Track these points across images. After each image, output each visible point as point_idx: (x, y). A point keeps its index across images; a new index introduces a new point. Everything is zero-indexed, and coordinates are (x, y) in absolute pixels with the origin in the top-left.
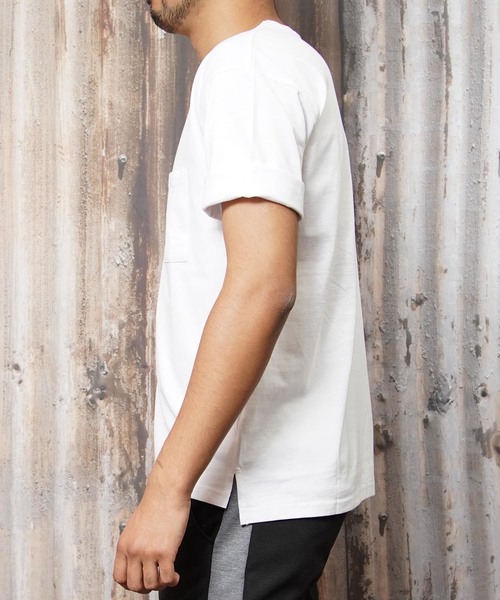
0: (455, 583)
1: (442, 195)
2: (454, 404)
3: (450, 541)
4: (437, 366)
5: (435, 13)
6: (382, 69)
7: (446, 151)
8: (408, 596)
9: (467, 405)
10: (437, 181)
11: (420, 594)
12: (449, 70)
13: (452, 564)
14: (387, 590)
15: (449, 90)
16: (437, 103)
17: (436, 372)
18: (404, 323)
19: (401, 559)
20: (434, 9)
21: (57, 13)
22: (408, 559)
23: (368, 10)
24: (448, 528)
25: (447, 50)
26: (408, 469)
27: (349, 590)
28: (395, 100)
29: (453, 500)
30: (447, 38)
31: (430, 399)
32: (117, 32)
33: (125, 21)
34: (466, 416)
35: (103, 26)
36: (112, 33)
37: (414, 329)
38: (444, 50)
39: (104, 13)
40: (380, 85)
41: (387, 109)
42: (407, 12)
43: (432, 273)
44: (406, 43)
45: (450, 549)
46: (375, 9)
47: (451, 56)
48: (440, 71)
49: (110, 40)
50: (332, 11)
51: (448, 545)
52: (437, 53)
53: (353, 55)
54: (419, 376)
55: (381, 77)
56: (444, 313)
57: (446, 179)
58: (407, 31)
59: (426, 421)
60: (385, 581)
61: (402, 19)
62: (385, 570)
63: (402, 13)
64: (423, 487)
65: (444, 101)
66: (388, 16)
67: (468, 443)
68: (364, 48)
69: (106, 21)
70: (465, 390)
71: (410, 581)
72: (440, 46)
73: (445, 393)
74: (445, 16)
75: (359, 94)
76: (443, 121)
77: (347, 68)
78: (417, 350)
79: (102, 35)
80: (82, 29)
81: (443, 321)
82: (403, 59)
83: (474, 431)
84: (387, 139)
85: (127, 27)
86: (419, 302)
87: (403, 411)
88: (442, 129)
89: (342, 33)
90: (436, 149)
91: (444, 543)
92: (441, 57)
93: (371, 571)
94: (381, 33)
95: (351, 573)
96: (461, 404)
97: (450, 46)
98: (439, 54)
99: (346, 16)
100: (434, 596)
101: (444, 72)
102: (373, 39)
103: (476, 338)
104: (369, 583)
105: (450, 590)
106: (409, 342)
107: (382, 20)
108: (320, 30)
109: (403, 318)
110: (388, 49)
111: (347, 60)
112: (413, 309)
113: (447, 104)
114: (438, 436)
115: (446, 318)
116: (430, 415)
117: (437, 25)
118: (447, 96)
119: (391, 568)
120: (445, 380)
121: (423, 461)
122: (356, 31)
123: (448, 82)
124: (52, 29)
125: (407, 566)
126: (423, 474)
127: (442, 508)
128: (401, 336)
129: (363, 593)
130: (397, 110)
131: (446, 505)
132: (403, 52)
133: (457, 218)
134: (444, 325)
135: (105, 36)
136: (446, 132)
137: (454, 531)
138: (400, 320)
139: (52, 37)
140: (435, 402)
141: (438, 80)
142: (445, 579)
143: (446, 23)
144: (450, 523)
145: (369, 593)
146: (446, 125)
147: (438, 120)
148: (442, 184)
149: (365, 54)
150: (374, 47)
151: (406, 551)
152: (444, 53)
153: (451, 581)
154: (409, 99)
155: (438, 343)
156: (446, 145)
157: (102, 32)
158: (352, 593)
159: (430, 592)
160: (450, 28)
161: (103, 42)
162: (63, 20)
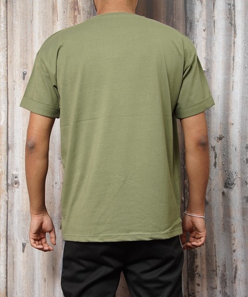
0: (236, 267)
1: (232, 89)
2: (236, 185)
3: (234, 248)
4: (228, 168)
5: (229, 4)
6: (204, 30)
7: (233, 69)
8: (215, 273)
9: (242, 186)
10: (229, 83)
11: (220, 272)
12: (235, 31)
13: (235, 258)
14: (205, 270)
15: (235, 40)
16: (230, 46)
17: (228, 171)
18: (214, 148)
19: (212, 256)
20: (228, 2)
21: (53, 3)
22: (215, 256)
23: (198, 3)
24: (233, 241)
25: (234, 22)
26: (215, 215)
27: (188, 270)
28: (210, 44)
29: (235, 229)
30: (235, 16)
31: (225, 183)
32: (82, 13)
33: (85, 7)
34: (242, 191)
35: (75, 10)
36: (79, 13)
37: (218, 151)
38: (233, 21)
39: (75, 3)
40: (203, 38)
41: (207, 49)
42: (216, 3)
43: (226, 125)
44: (216, 18)
45: (234, 251)
46: (202, 2)
47: (236, 24)
48: (231, 31)
49: (78, 16)
50: (181, 3)
51: (233, 250)
52: (230, 23)
53: (191, 24)
54: (220, 173)
55: (204, 34)
56: (232, 144)
57: (233, 82)
58: (216, 12)
59: (223, 193)
60: (204, 266)
61: (214, 7)
62: (205, 261)
63: (214, 4)
64: (222, 223)
65: (233, 46)
66: (207, 5)
67: (243, 203)
68: (196, 20)
69: (76, 7)
70: (241, 179)
71: (216, 266)
72: (232, 20)
73: (232, 180)
74: (234, 5)
75: (194, 42)
76: (232, 55)
77: (188, 30)
78: (220, 160)
79: (75, 14)
80: (65, 11)
81: (231, 147)
82: (214, 26)
83: (245, 197)
84: (206, 63)
85: (86, 10)
86: (220, 138)
87: (213, 188)
88: (232, 59)
89: (186, 13)
90: (229, 68)
91: (232, 249)
92: (231, 25)
93: (198, 262)
94: (204, 13)
95: (189, 262)
96: (239, 185)
97: (236, 19)
98: (231, 23)
99: (188, 5)
100: (227, 272)
101: (233, 32)
102: (200, 16)
103: (246, 155)
104: (197, 267)
105: (234, 270)
106: (216, 157)
107: (204, 7)
108: (176, 12)
109: (213, 145)
110: (207, 21)
111: (188, 26)
112: (218, 142)
113: (234, 47)
114: (229, 200)
115: (233, 146)
116: (225, 190)
117: (230, 10)
118: (234, 43)
119: (207, 260)
120: (232, 174)
121: (222, 211)
122: (192, 12)
123: (235, 37)
124: (51, 11)
125: (215, 259)
126: (222, 217)
127: (230, 233)
128: (212, 154)
129: (195, 271)
130: (211, 50)
131: (232, 231)
132: (214, 22)
133: (238, 99)
134: (232, 149)
135: (76, 14)
136: (233, 60)
137: (236, 243)
138: (212, 147)
139: (51, 14)
140: (228, 184)
141: (230, 36)
142: (232, 265)
143: (234, 9)
144: (234, 239)
145: (197, 271)
146: (234, 57)
147: (230, 54)
148: (231, 84)
149: (196, 23)
150: (200, 20)
151: (214, 252)
152: (233, 23)
153: (234, 266)
154: (216, 44)
155: (229, 157)
156: (233, 66)
157: (74, 12)
158: (189, 272)
159: (225, 271)
160: (236, 11)
161: (75, 17)
162: (56, 6)
